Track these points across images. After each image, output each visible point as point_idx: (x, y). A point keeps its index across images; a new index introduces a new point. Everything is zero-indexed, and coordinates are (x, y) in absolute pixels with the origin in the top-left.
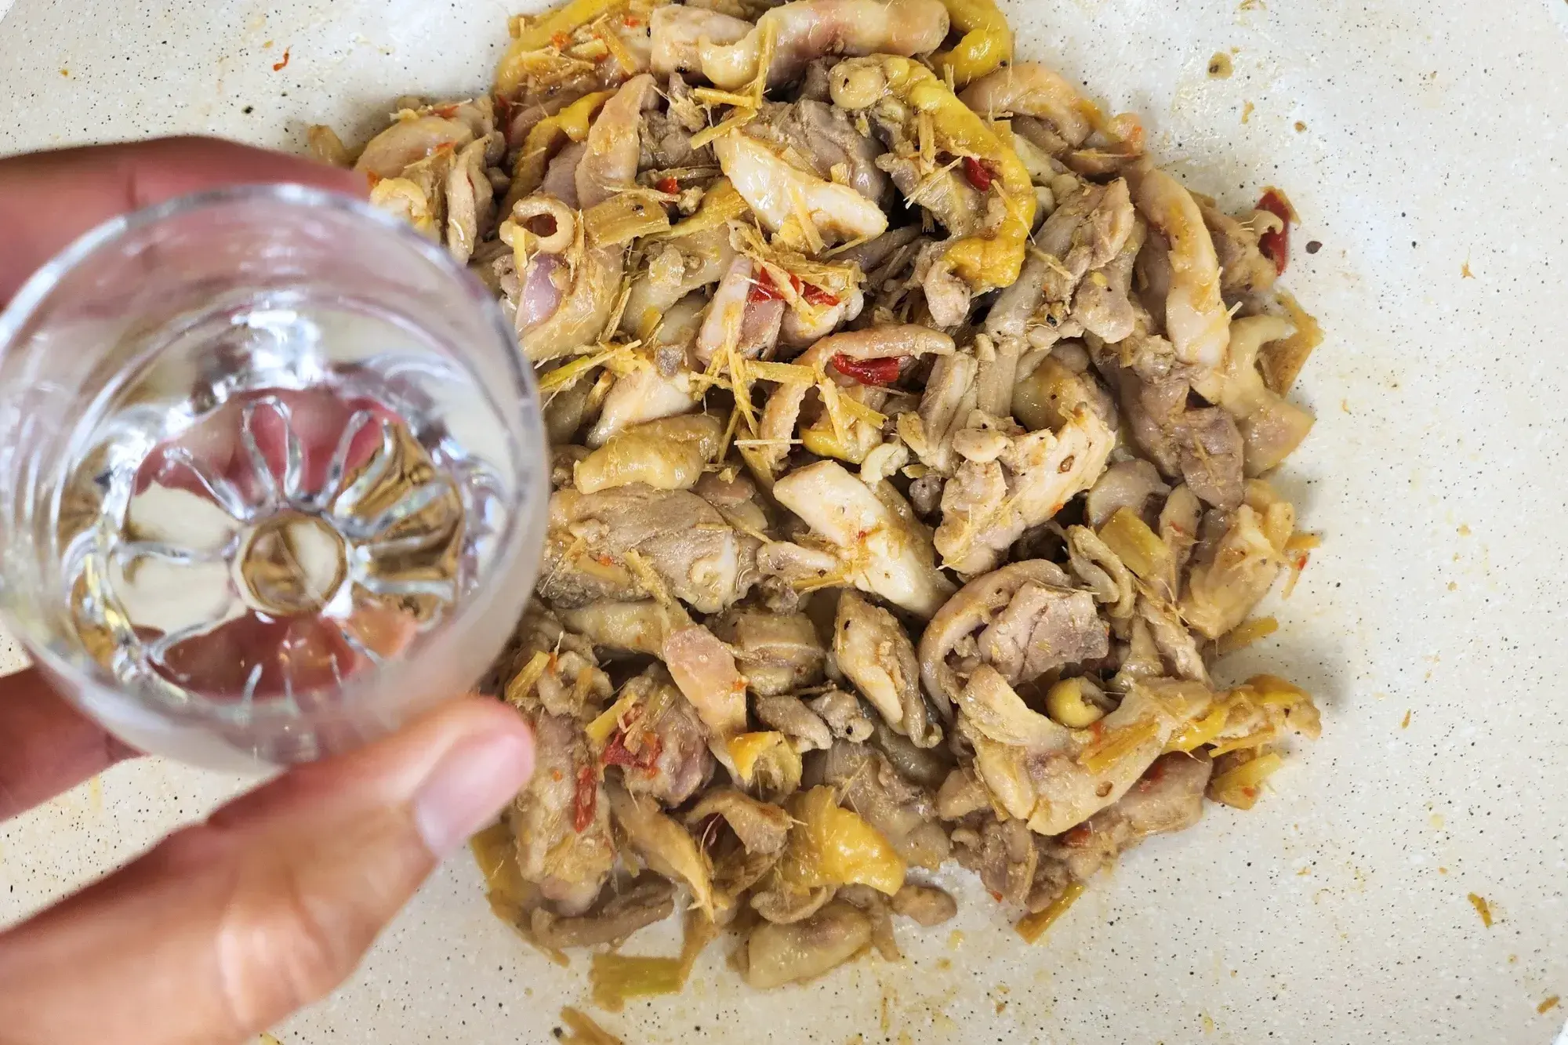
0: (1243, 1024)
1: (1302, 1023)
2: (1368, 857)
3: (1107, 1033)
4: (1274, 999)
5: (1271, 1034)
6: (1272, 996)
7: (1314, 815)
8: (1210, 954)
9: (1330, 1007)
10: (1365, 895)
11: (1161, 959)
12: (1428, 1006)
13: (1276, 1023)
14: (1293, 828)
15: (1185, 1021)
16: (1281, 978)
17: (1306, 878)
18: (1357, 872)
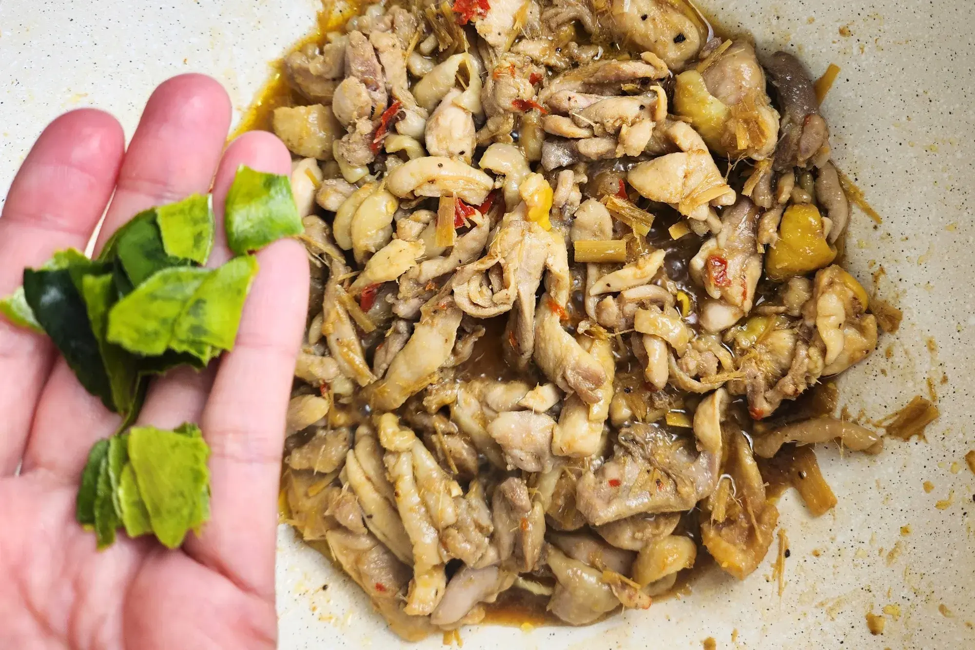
0: (940, 127)
1: (949, 91)
2: (864, 6)
3: (919, 212)
4: (931, 101)
5: (950, 113)
6: (929, 103)
7: (830, 28)
8: (892, 128)
9: (945, 70)
10: (886, 18)
11: (886, 159)
12: (961, 11)
13: (945, 107)
14: (834, 45)
15: (926, 161)
16: (920, 91)
17: (866, 49)
18: (871, 17)
